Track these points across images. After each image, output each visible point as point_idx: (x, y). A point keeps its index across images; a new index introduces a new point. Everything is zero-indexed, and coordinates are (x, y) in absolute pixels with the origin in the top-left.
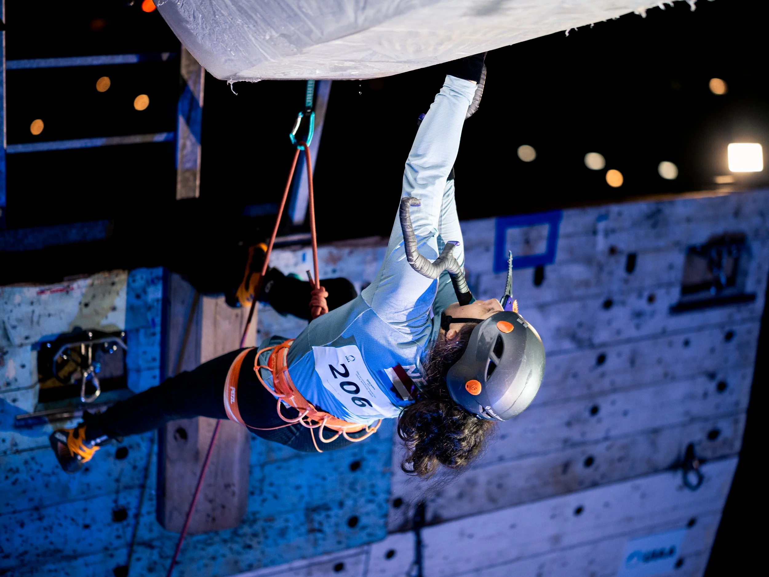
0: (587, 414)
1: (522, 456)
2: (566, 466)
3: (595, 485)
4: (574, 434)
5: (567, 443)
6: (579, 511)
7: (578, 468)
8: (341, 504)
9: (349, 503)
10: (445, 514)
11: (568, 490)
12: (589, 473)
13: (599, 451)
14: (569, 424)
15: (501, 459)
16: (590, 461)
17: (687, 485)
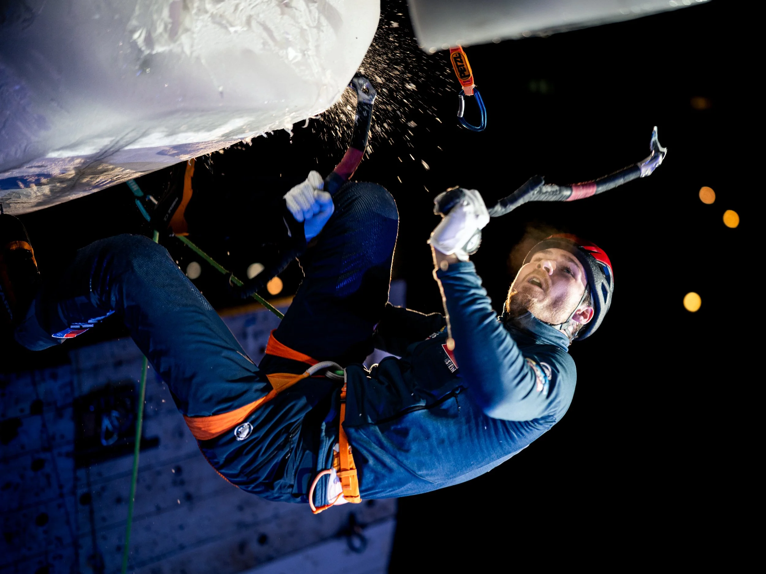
1: (200, 542)
2: (242, 546)
3: (270, 559)
4: (247, 516)
5: (241, 525)
7: (254, 547)
12: (264, 550)
13: (270, 529)
14: (241, 508)
15: (182, 547)
16: (263, 539)
17: (352, 548)
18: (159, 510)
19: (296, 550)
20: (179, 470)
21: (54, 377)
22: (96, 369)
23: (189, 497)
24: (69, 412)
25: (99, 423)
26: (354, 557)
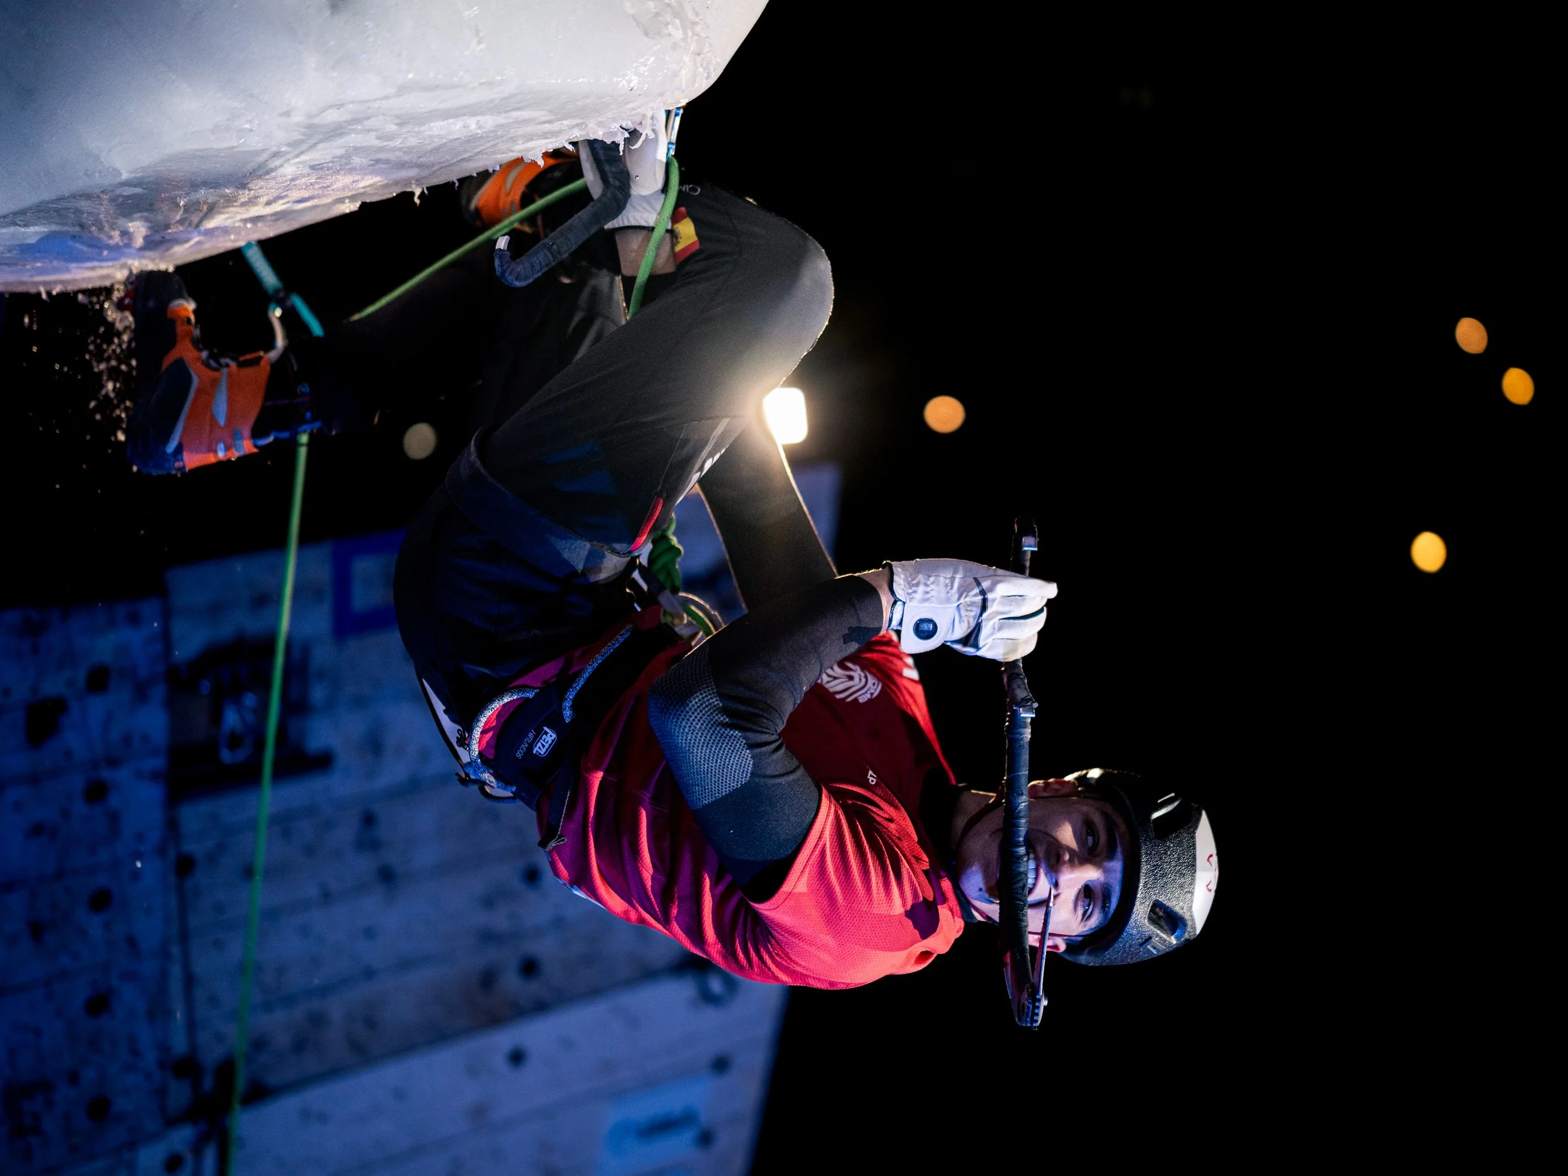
0: (516, 883)
1: (406, 964)
2: (488, 979)
3: (541, 1007)
4: (499, 920)
5: (488, 937)
6: (517, 1057)
7: (511, 982)
8: (73, 1078)
9: (89, 1075)
10: (272, 1079)
11: (494, 1020)
12: (531, 989)
13: (545, 948)
14: (488, 902)
15: (369, 973)
16: (530, 968)
17: (708, 998)
18: (327, 897)
19: (594, 993)
20: (369, 820)
21: (134, 620)
22: (215, 609)
23: (387, 876)
24: (158, 692)
25: (216, 717)
26: (711, 1016)
